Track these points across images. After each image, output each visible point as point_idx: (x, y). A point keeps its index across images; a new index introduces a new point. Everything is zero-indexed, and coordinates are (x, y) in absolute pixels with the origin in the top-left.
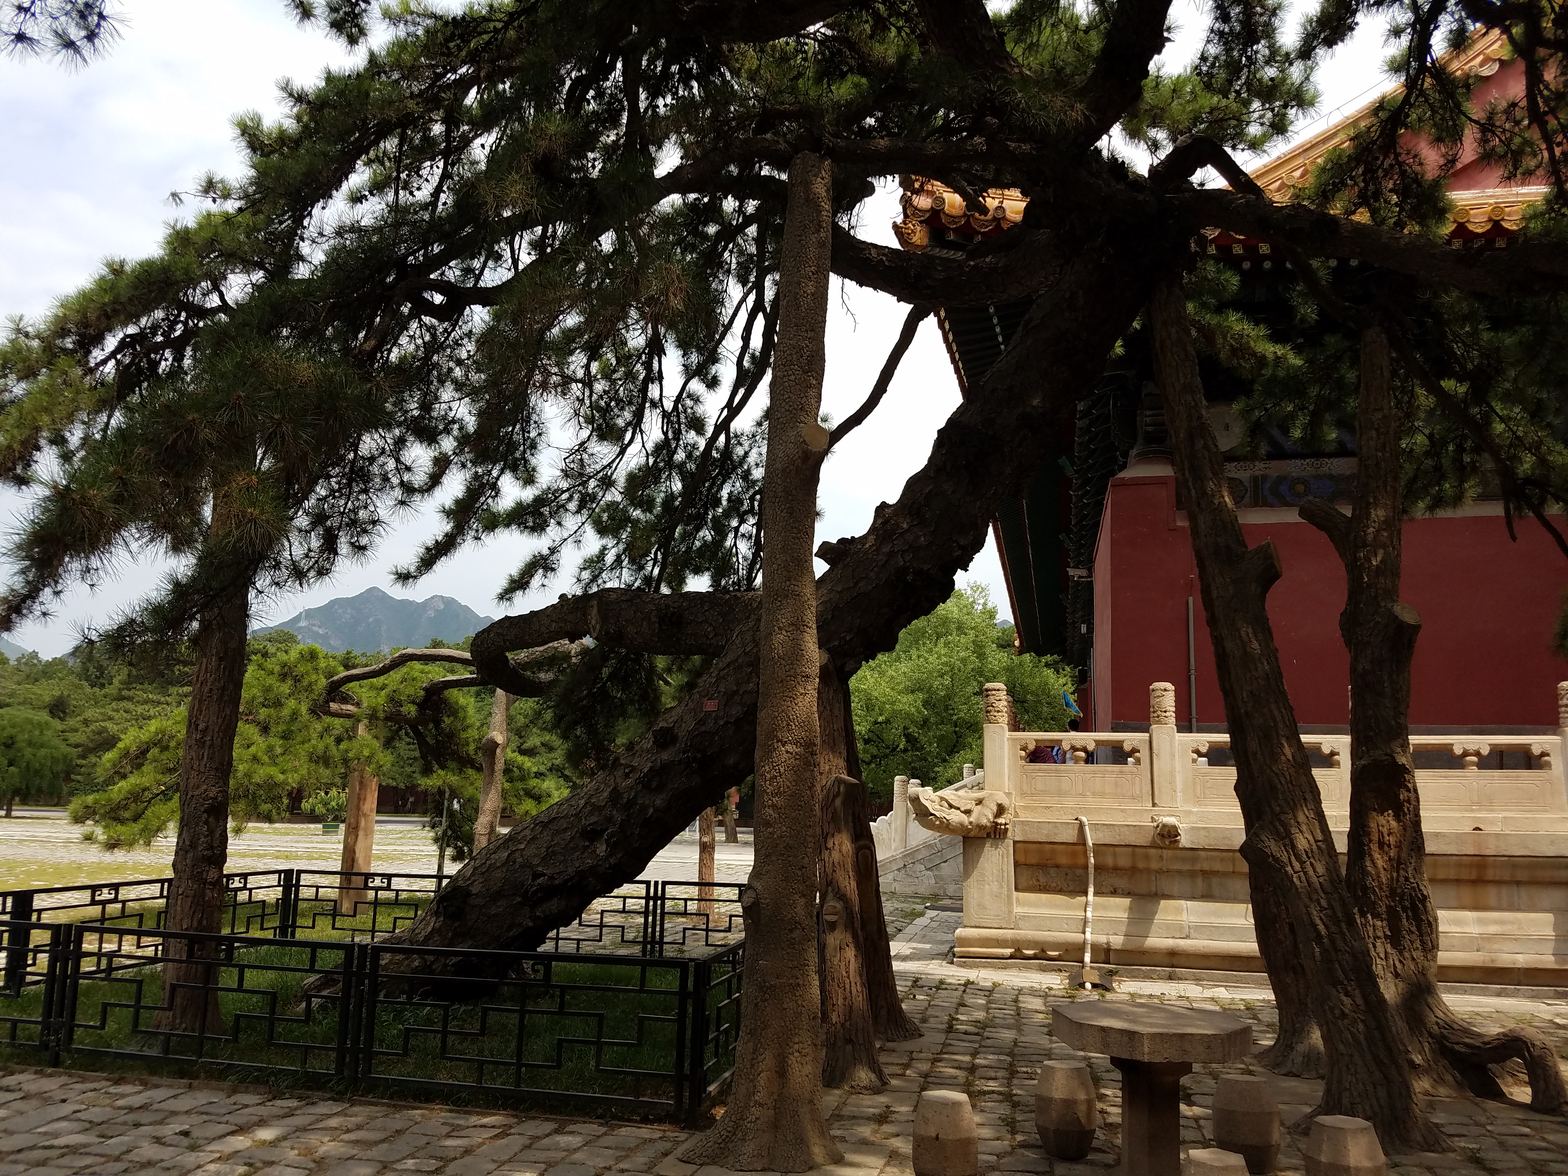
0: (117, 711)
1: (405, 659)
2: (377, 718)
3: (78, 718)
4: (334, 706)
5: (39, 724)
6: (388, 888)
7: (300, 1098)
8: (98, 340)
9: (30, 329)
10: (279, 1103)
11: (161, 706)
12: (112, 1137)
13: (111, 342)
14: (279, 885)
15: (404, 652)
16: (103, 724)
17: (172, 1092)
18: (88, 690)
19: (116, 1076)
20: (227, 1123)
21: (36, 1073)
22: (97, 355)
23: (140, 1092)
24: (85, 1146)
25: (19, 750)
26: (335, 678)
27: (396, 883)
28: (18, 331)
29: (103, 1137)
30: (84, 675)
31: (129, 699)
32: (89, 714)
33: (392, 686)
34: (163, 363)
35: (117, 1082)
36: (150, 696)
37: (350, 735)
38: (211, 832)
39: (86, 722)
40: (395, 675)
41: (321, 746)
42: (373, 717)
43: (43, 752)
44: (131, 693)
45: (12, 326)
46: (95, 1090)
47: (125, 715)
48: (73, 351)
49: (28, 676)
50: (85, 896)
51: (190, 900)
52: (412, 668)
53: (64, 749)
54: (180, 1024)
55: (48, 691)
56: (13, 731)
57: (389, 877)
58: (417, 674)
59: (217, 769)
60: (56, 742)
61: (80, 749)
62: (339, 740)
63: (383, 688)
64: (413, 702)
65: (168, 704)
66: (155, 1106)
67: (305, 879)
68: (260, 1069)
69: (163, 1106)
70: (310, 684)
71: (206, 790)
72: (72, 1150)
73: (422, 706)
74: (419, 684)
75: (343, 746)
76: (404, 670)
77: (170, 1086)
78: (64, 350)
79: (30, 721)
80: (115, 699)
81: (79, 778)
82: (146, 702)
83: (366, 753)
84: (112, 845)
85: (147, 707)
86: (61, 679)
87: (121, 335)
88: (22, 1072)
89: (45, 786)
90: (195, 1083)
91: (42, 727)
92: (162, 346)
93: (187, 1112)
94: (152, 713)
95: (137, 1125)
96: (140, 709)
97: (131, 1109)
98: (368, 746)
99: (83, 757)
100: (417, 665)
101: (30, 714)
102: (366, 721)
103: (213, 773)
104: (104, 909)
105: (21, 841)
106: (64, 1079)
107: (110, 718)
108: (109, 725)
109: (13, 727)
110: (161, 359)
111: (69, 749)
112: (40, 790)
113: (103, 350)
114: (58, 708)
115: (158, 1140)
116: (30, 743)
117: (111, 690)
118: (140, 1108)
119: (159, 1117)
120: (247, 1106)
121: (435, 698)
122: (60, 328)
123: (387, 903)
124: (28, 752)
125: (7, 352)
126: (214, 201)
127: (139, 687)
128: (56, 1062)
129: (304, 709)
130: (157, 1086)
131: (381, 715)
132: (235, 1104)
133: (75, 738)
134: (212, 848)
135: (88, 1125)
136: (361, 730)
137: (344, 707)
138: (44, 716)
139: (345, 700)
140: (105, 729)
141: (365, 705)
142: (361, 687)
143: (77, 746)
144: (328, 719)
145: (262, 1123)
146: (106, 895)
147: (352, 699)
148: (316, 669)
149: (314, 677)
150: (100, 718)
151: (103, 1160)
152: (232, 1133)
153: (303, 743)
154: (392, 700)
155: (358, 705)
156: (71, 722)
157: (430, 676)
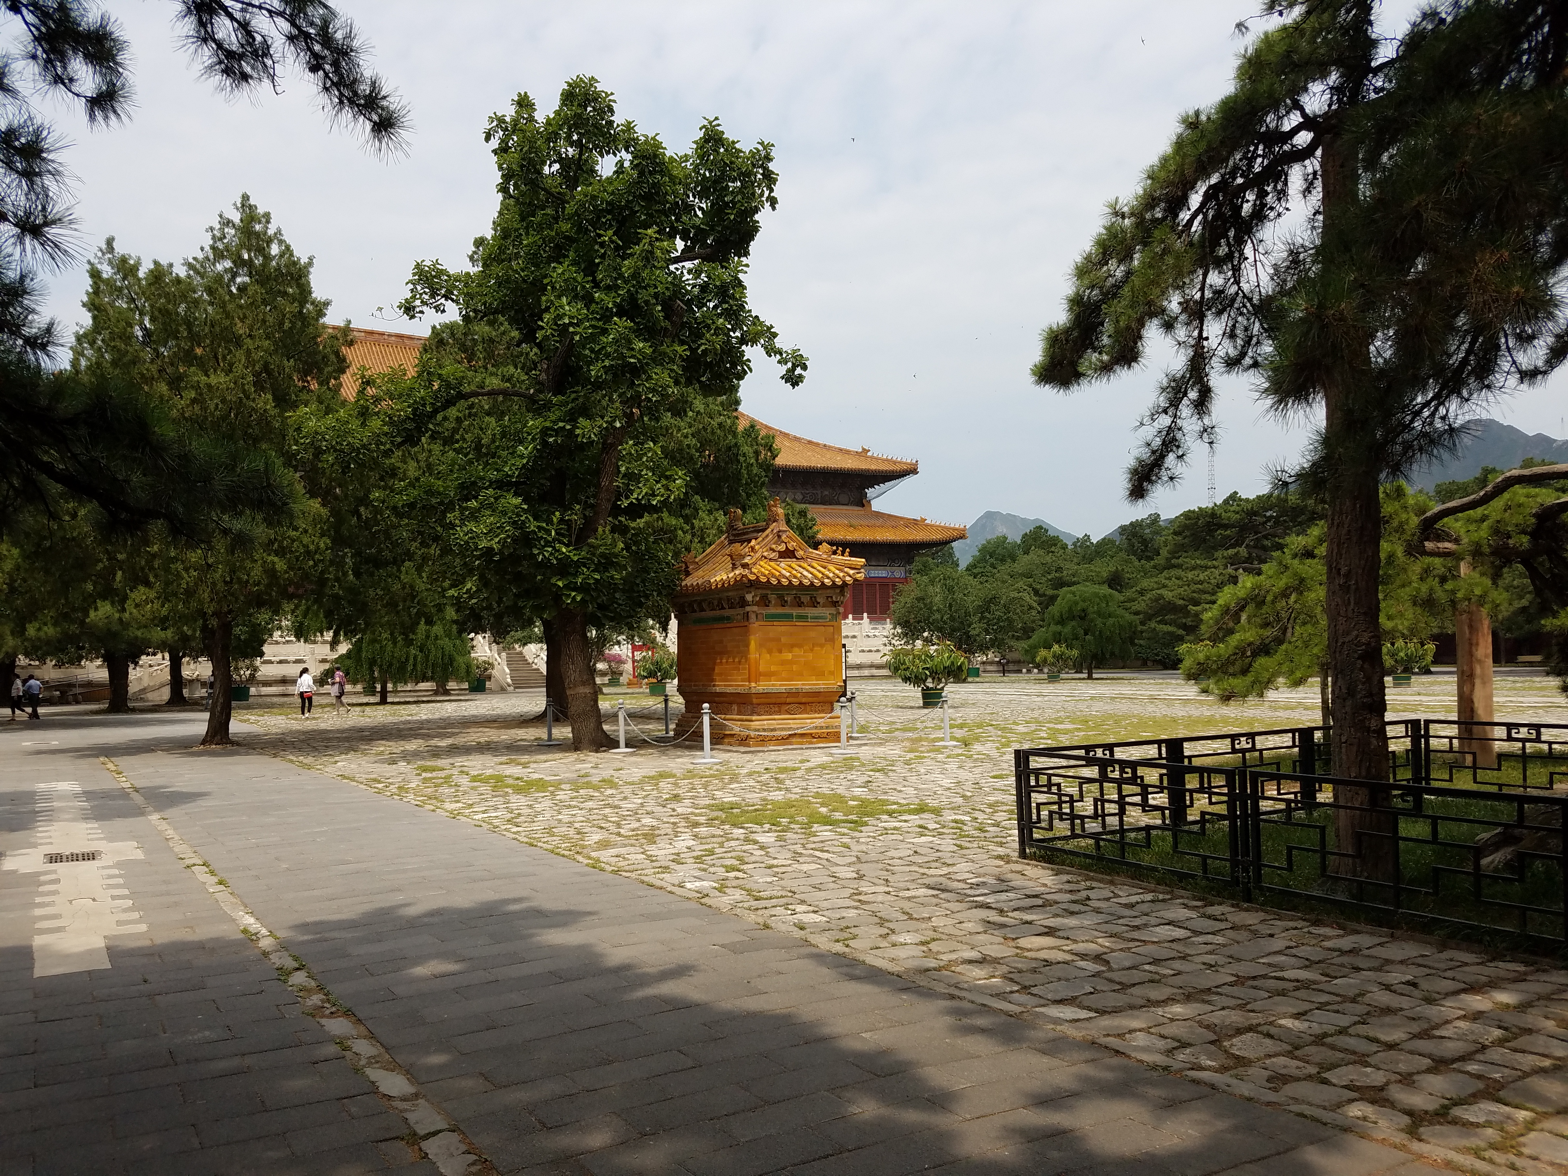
0: (1170, 579)
1: (1510, 482)
2: (1481, 554)
3: (1134, 589)
4: (1429, 545)
5: (1105, 596)
6: (1538, 740)
7: (1526, 963)
8: (1182, 202)
9: (1126, 209)
10: (1501, 964)
11: (1209, 571)
12: (1336, 978)
13: (1195, 200)
14: (1407, 736)
15: (1508, 474)
16: (1159, 592)
17: (1377, 940)
18: (1137, 563)
19: (1313, 917)
20: (1453, 979)
21: (1233, 906)
22: (1184, 216)
23: (1343, 936)
24: (1315, 982)
25: (1092, 621)
26: (1428, 514)
27: (1547, 734)
28: (1116, 214)
29: (1327, 976)
30: (1131, 550)
31: (1179, 566)
32: (1145, 583)
33: (1495, 516)
34: (1245, 205)
35: (1316, 923)
36: (1198, 562)
37: (1451, 575)
38: (1368, 679)
39: (1142, 593)
40: (1498, 503)
41: (1424, 588)
42: (1477, 552)
43: (1111, 621)
44: (1180, 561)
45: (1108, 210)
46: (1296, 928)
47: (1177, 582)
48: (1164, 218)
49: (1084, 557)
50: (1224, 746)
51: (1355, 749)
52: (1515, 494)
53: (1129, 617)
54: (1361, 871)
55: (1104, 568)
56: (1085, 605)
57: (1538, 727)
58: (1522, 500)
59: (1365, 614)
60: (1120, 611)
61: (1141, 616)
62: (1443, 580)
63: (1484, 519)
64: (1524, 532)
65: (1215, 567)
66: (1366, 952)
67: (1434, 729)
68: (1471, 927)
69: (1373, 952)
70: (1401, 524)
71: (1357, 636)
72: (1303, 985)
73: (1535, 534)
74: (1528, 511)
75: (1449, 586)
76: (1506, 495)
77: (1372, 934)
78: (1155, 221)
79: (1096, 595)
80: (1165, 569)
81: (1141, 642)
82: (1194, 568)
83: (1478, 591)
84: (1226, 698)
85: (1196, 573)
86: (1112, 557)
87: (1204, 189)
88: (1220, 904)
89: (1117, 652)
90: (1398, 933)
91: (1106, 599)
92: (1243, 188)
93: (1402, 962)
94: (1201, 577)
95: (1358, 969)
96: (1190, 575)
97: (1342, 953)
98: (1477, 584)
99: (1143, 623)
100: (1519, 491)
101: (1096, 588)
102: (1469, 558)
103: (1362, 618)
104: (1244, 757)
105: (1112, 698)
106: (1261, 915)
107: (1164, 586)
108: (1163, 592)
109: (1084, 601)
110: (1242, 203)
111: (1133, 617)
112: (1112, 654)
113: (1189, 209)
114: (1115, 581)
115: (1388, 987)
116: (1099, 613)
117: (1160, 560)
118: (1350, 951)
119: (1376, 964)
120: (1466, 964)
121: (1548, 524)
122: (1149, 201)
123: (1539, 757)
124: (1099, 622)
125: (1104, 240)
126: (1281, 14)
127: (1185, 554)
128: (1248, 898)
129: (1400, 551)
130: (1358, 932)
131: (1486, 550)
132: (1451, 960)
133: (1136, 607)
134: (1371, 695)
135: (1307, 963)
136: (1464, 569)
137: (1440, 545)
138: (1105, 590)
139: (1440, 537)
140: (1161, 597)
141: (1465, 540)
142: (1457, 520)
143: (1137, 613)
144: (1428, 560)
145: (1493, 984)
146: (1244, 744)
147: (1448, 534)
148: (1405, 508)
149: (1404, 516)
150: (1155, 586)
151: (1339, 999)
152: (1464, 991)
153: (1403, 586)
154: (1496, 531)
155: (1457, 541)
156: (1129, 593)
157: (1539, 500)
